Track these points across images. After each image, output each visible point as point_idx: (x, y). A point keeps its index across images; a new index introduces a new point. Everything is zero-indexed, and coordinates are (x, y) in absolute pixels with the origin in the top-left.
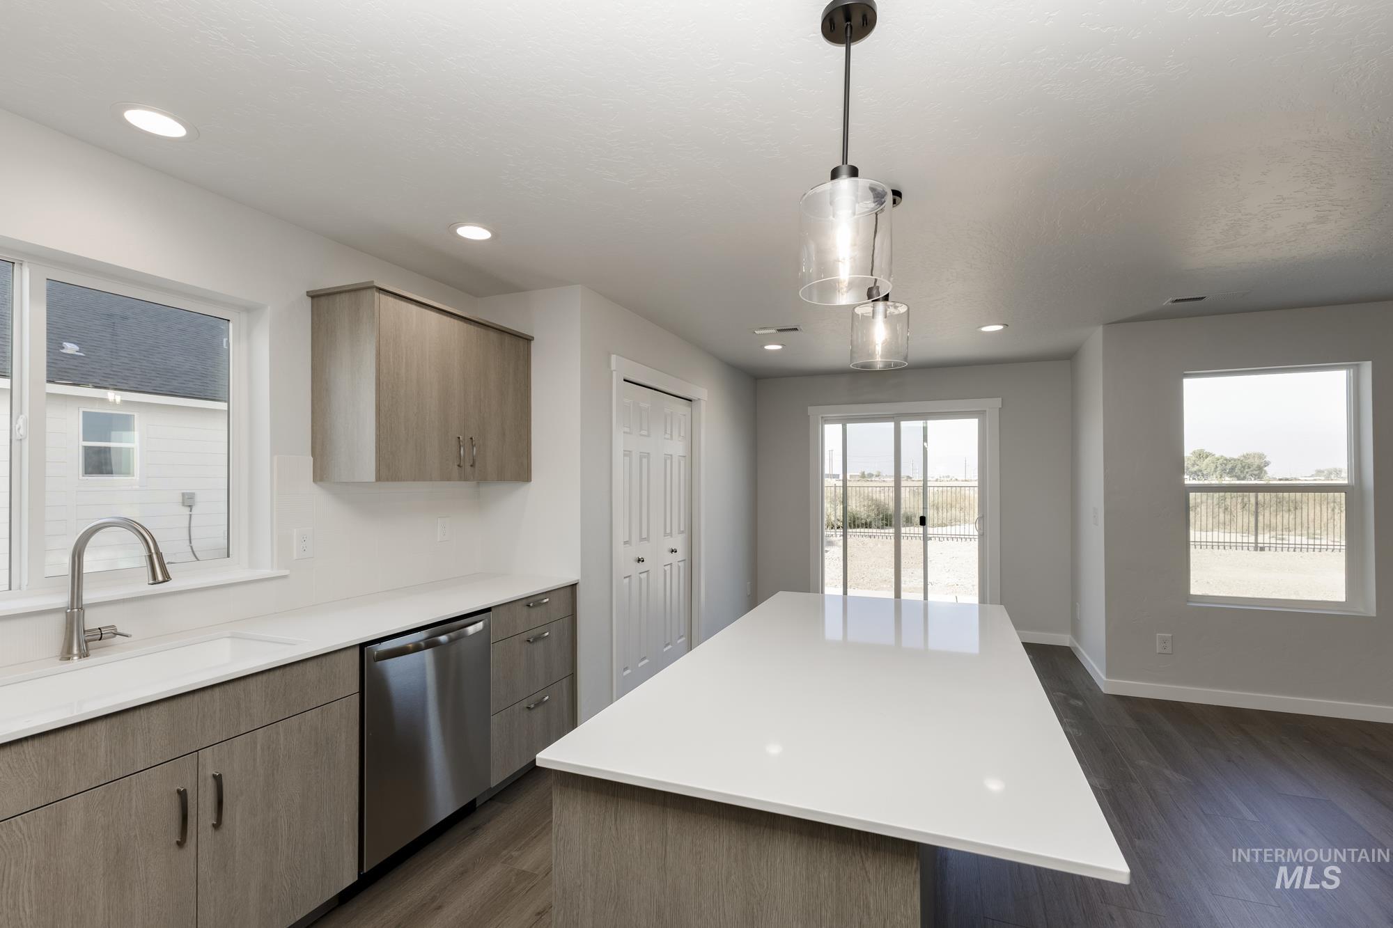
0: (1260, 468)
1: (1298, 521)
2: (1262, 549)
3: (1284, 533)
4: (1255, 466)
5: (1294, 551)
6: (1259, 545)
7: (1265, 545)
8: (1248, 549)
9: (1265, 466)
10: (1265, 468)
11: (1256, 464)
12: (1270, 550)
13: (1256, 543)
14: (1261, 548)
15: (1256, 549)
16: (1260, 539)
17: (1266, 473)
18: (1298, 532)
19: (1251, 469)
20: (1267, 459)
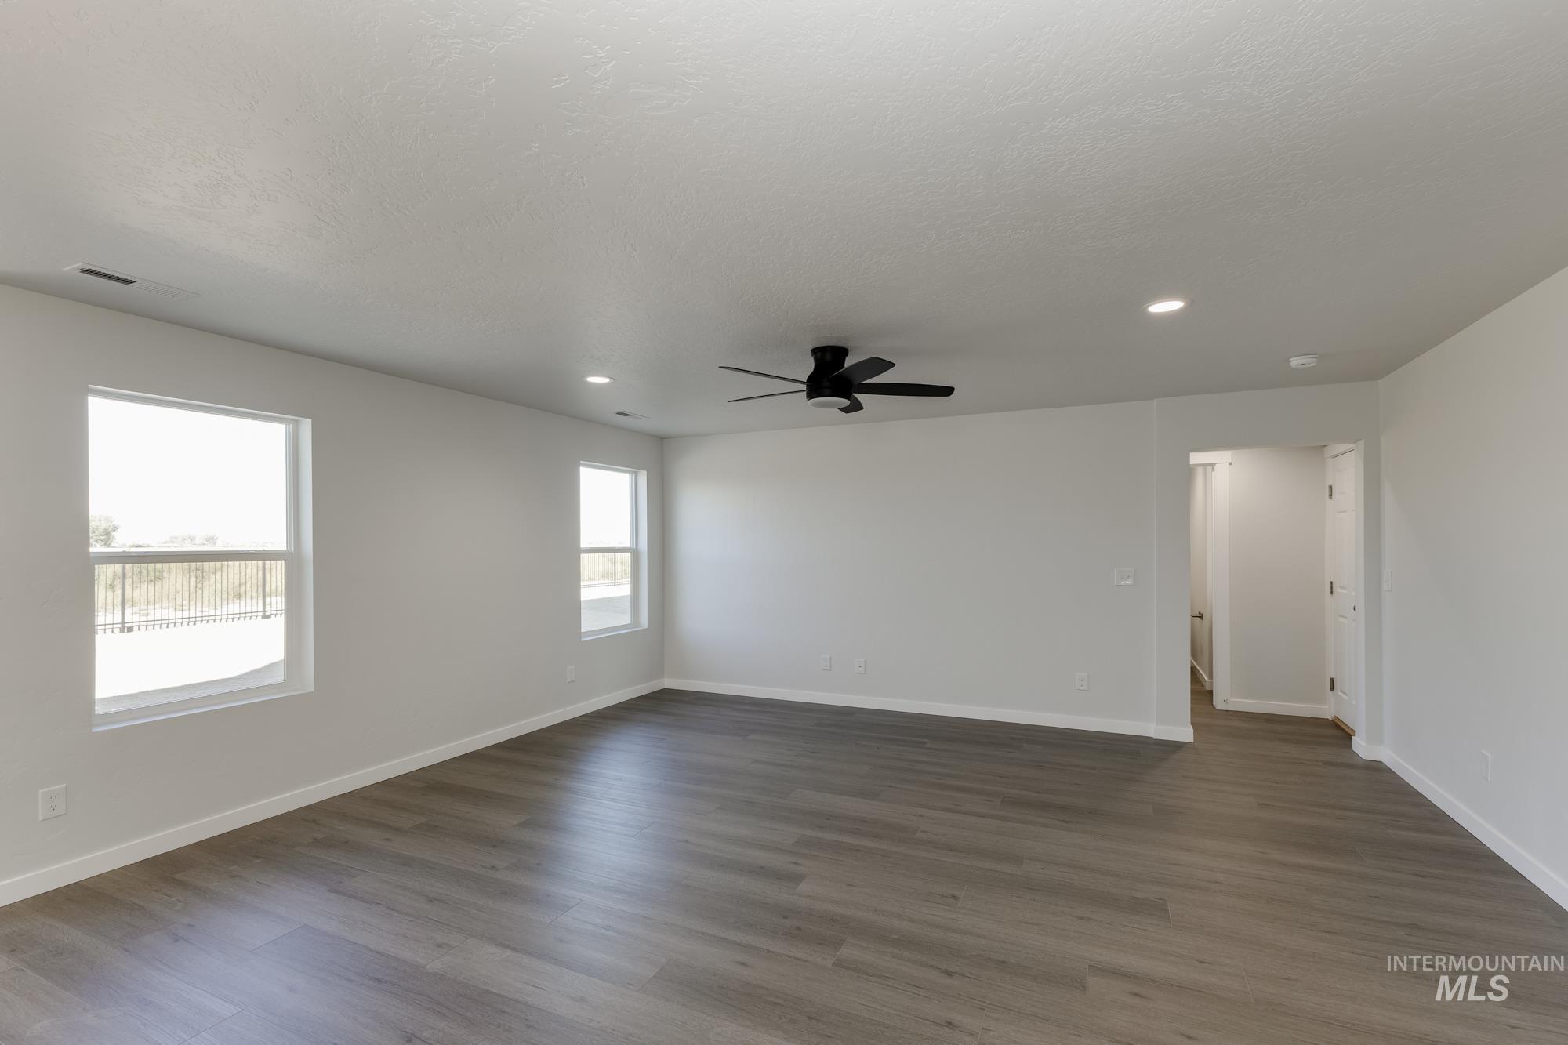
0: (107, 533)
1: (165, 590)
2: (130, 630)
3: (149, 607)
4: (101, 531)
5: (167, 627)
6: (127, 625)
7: (134, 624)
8: (113, 632)
9: (114, 530)
10: (114, 533)
11: (103, 527)
12: (139, 629)
13: (123, 623)
14: (129, 628)
15: (122, 630)
16: (128, 619)
17: (114, 538)
18: (165, 604)
19: (97, 533)
20: (115, 523)
